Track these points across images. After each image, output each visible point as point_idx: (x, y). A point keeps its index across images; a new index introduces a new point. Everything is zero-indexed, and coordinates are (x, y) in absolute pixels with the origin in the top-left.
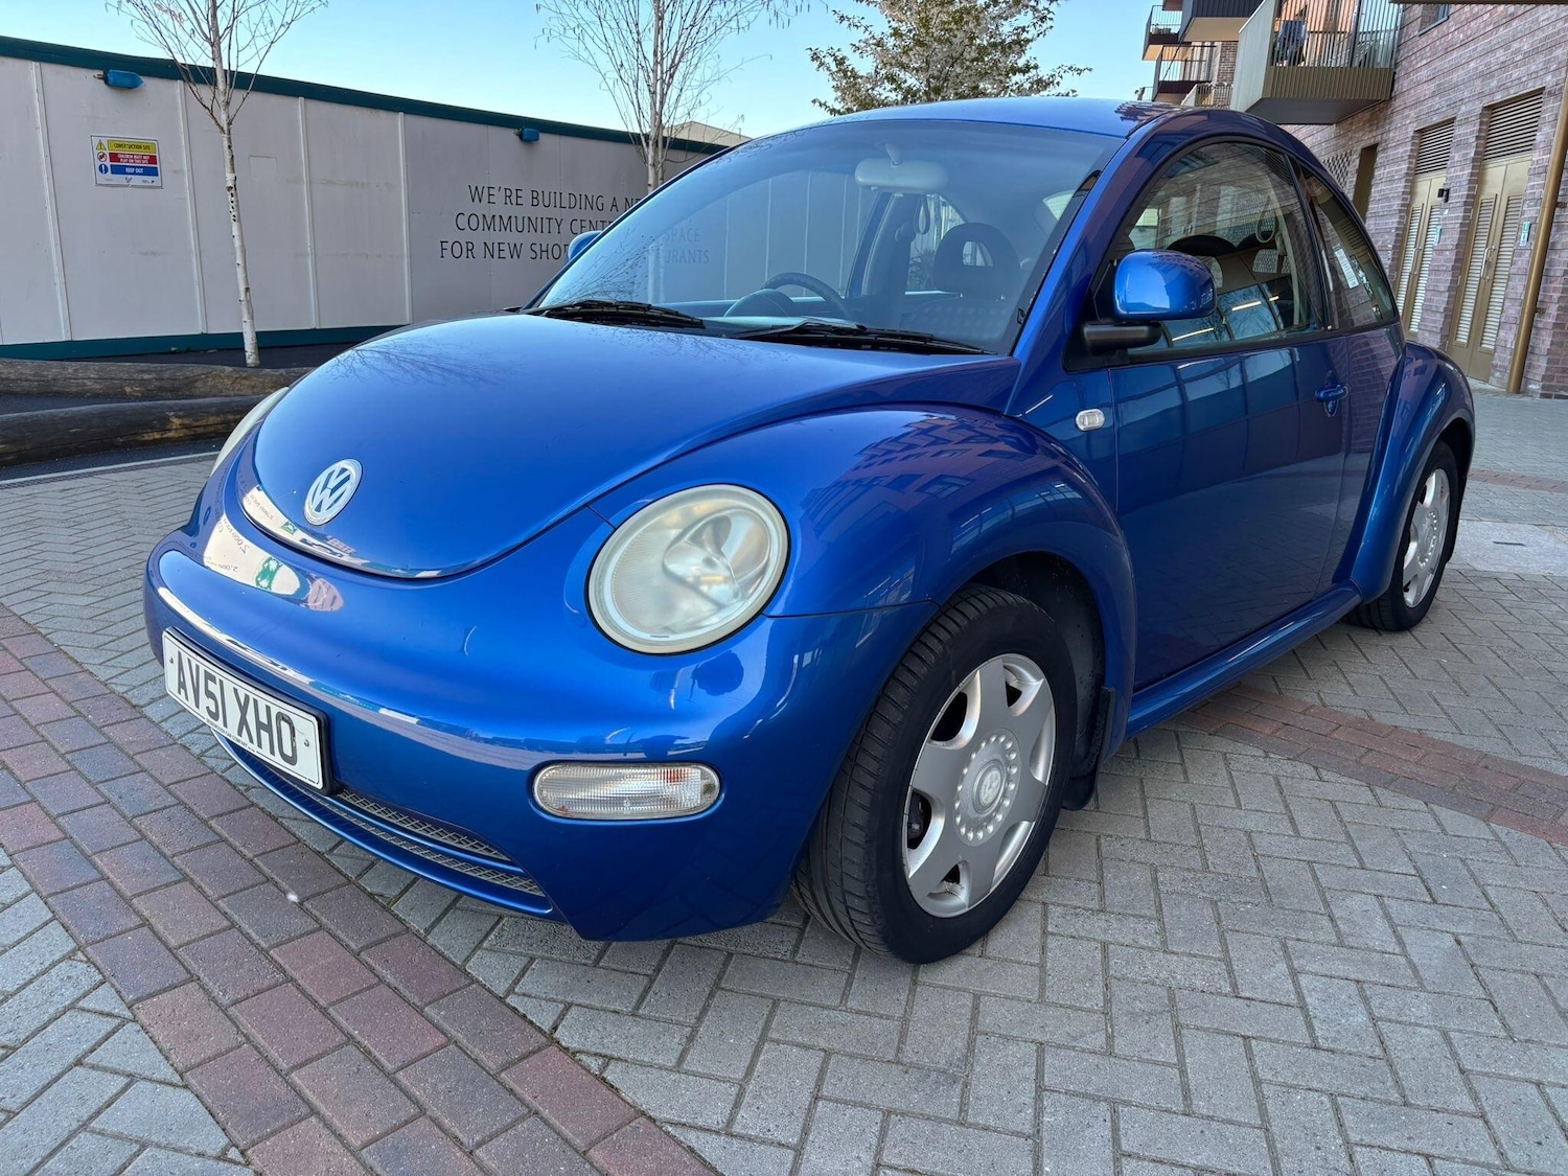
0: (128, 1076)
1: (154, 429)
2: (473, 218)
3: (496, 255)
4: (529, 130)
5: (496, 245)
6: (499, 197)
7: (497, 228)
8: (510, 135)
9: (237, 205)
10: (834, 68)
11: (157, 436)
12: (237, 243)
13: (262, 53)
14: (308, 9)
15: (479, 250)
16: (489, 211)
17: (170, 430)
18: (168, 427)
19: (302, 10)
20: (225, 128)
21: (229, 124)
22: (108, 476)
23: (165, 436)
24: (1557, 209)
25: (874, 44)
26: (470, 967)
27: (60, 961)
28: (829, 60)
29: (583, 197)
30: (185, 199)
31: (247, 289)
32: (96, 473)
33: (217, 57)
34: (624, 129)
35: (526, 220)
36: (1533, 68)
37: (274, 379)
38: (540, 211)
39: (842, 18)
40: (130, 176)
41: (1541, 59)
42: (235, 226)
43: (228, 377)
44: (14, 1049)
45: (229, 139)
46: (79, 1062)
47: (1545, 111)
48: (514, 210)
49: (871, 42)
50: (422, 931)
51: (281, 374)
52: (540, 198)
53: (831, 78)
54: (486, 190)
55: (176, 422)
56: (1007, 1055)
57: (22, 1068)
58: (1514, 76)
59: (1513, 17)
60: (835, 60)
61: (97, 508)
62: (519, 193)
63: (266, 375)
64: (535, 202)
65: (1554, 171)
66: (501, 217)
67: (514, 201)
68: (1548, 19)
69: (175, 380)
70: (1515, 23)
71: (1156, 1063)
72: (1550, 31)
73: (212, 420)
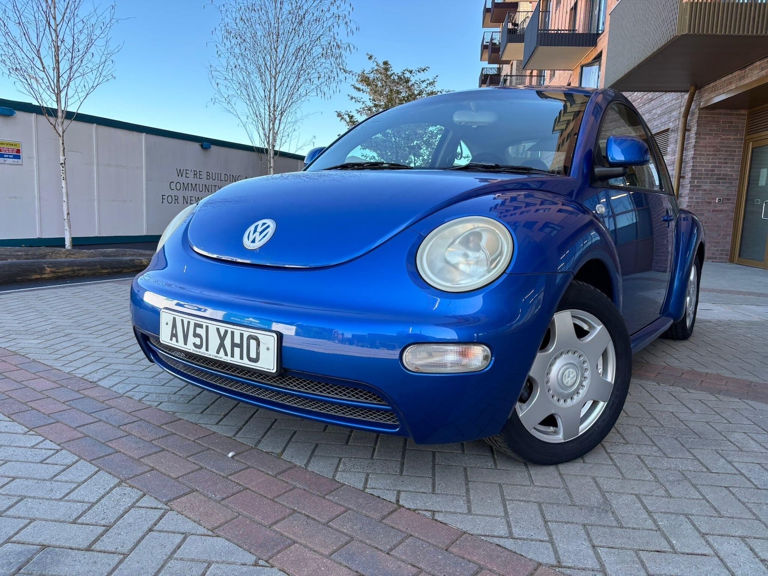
0: (183, 534)
1: (36, 273)
2: (178, 184)
3: (189, 202)
4: (206, 143)
5: (189, 198)
6: (191, 175)
7: (190, 189)
8: (197, 146)
9: (65, 172)
10: (348, 119)
11: (39, 277)
12: (64, 191)
13: (82, 100)
14: (106, 79)
15: (181, 200)
16: (186, 181)
17: (45, 274)
18: (44, 272)
19: (103, 79)
20: (61, 135)
21: (63, 133)
22: (20, 293)
23: (42, 277)
24: (681, 179)
25: (367, 110)
26: (337, 479)
27: (114, 487)
28: (346, 117)
29: (231, 176)
30: (33, 171)
31: (68, 214)
32: (11, 292)
33: (58, 101)
34: (251, 145)
35: (204, 186)
36: (663, 120)
37: (88, 254)
38: (211, 182)
39: (352, 98)
40: (6, 159)
41: (666, 116)
42: (63, 183)
43: (63, 254)
44: (111, 527)
45: (63, 140)
46: (150, 530)
47: (671, 138)
48: (197, 181)
49: (365, 109)
50: (303, 466)
51: (92, 252)
52: (211, 176)
53: (347, 125)
54: (185, 171)
55: (48, 270)
56: (624, 500)
57: (120, 534)
58: (655, 124)
59: (652, 100)
60: (349, 117)
61: (21, 306)
62: (201, 173)
63: (83, 253)
64: (208, 178)
65: (678, 162)
66: (192, 184)
67: (198, 177)
68: (668, 100)
69: (35, 255)
70: (653, 102)
71: (693, 499)
72: (670, 104)
73: (66, 269)
